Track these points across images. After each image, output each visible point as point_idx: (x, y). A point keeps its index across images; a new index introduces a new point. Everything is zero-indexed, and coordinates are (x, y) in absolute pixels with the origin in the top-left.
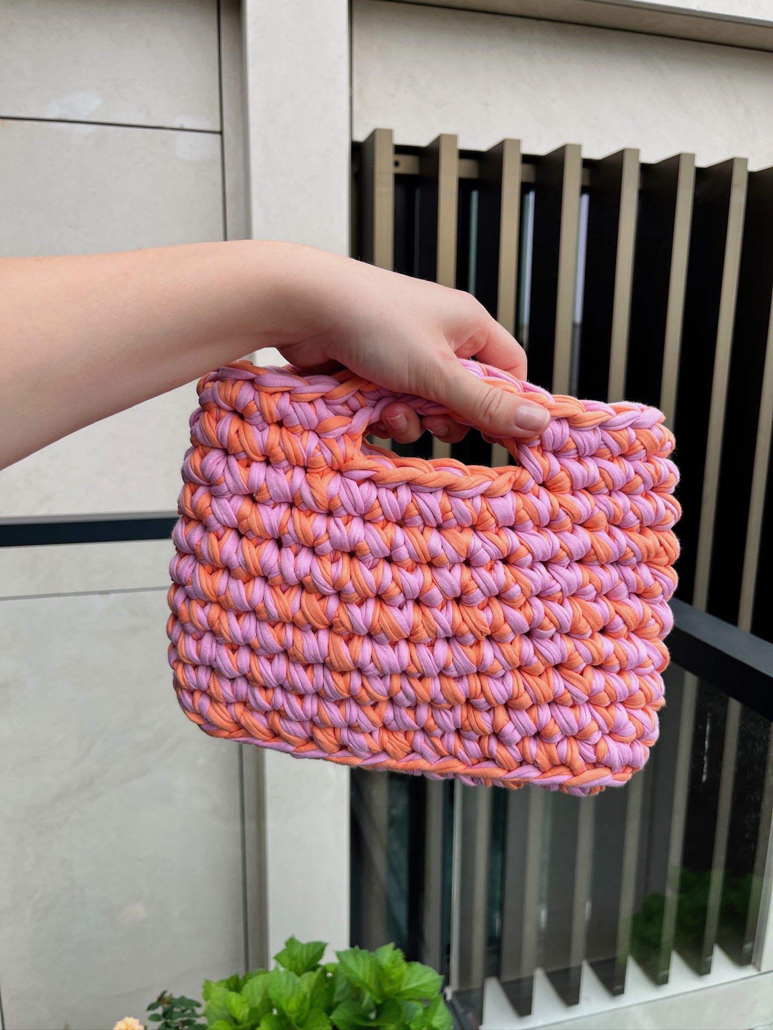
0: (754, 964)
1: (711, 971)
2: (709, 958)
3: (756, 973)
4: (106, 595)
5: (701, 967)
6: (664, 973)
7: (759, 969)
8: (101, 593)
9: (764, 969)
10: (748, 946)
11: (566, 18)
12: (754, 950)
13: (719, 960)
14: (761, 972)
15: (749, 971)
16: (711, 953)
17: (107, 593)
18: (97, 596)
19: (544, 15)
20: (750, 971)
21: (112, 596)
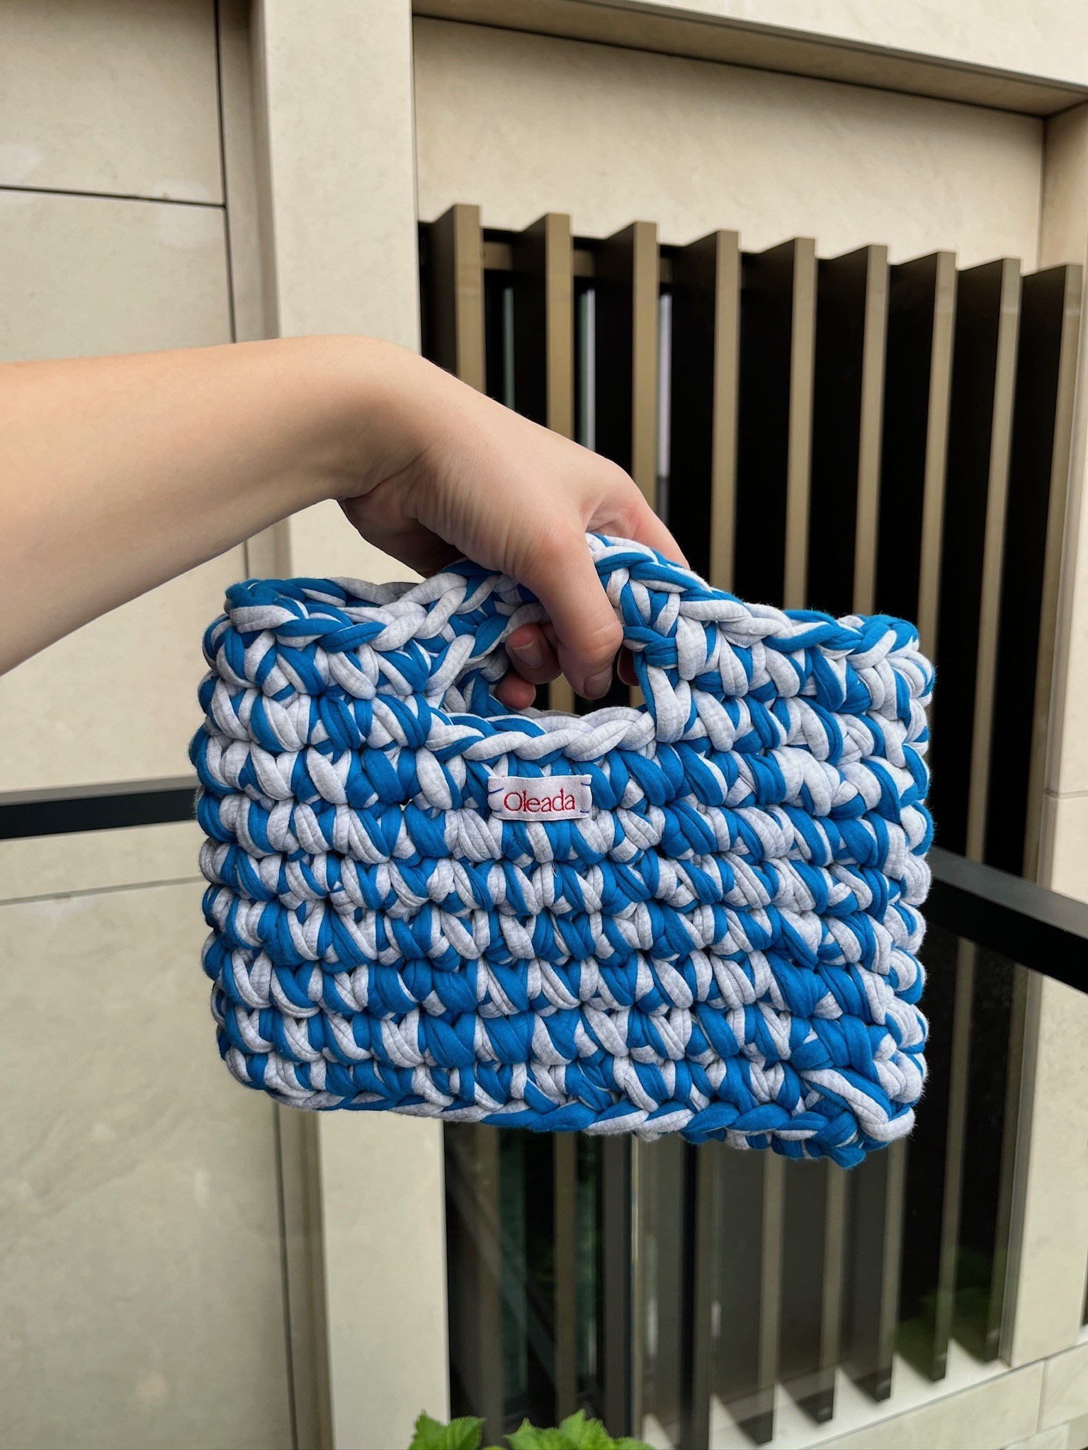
0: (1001, 1358)
1: (946, 1374)
2: (943, 1358)
3: (1005, 1370)
4: (64, 900)
5: (932, 1370)
6: (884, 1384)
7: (1009, 1365)
8: (57, 896)
9: (1016, 1362)
10: (993, 1335)
12: (1001, 1339)
13: (958, 1362)
14: (1011, 1369)
16: (945, 1350)
17: (67, 896)
18: (51, 902)
20: (997, 1369)
21: (75, 899)
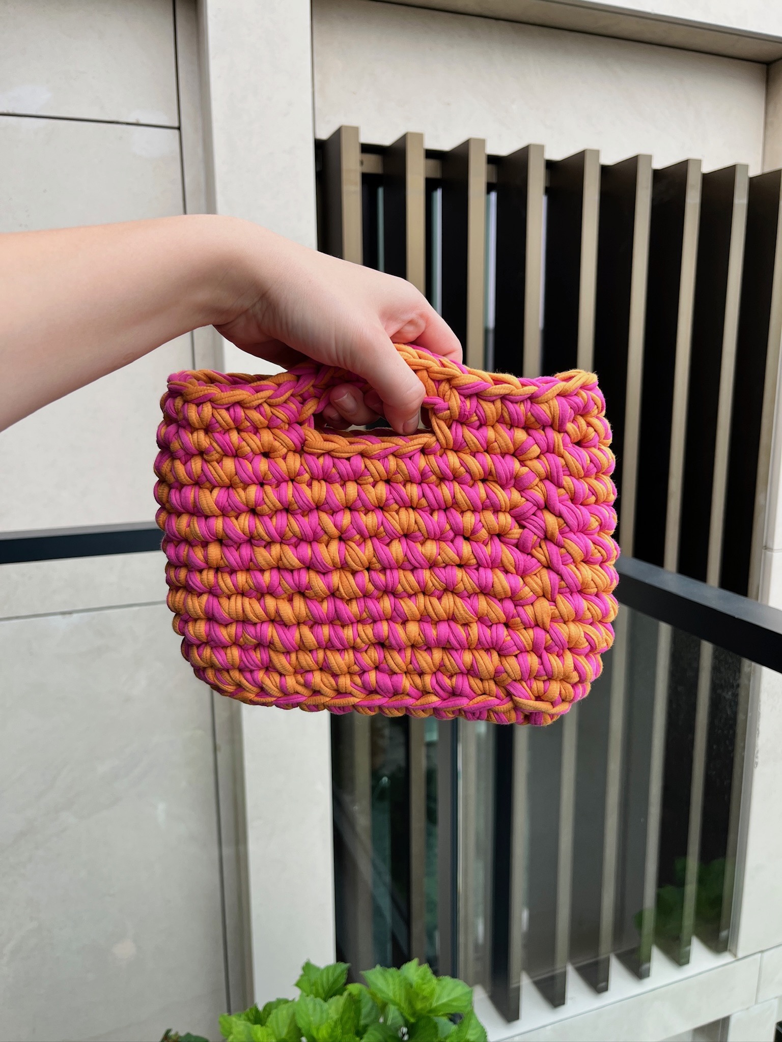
0: (730, 951)
1: (690, 960)
2: (687, 948)
3: (733, 959)
4: (67, 616)
5: (679, 958)
6: (645, 967)
7: (735, 955)
8: (63, 613)
9: (740, 954)
10: (724, 934)
11: (525, 19)
12: (730, 937)
13: (698, 951)
14: (737, 959)
15: (726, 958)
16: (689, 944)
17: (70, 613)
18: (59, 617)
19: (503, 16)
21: (75, 615)
